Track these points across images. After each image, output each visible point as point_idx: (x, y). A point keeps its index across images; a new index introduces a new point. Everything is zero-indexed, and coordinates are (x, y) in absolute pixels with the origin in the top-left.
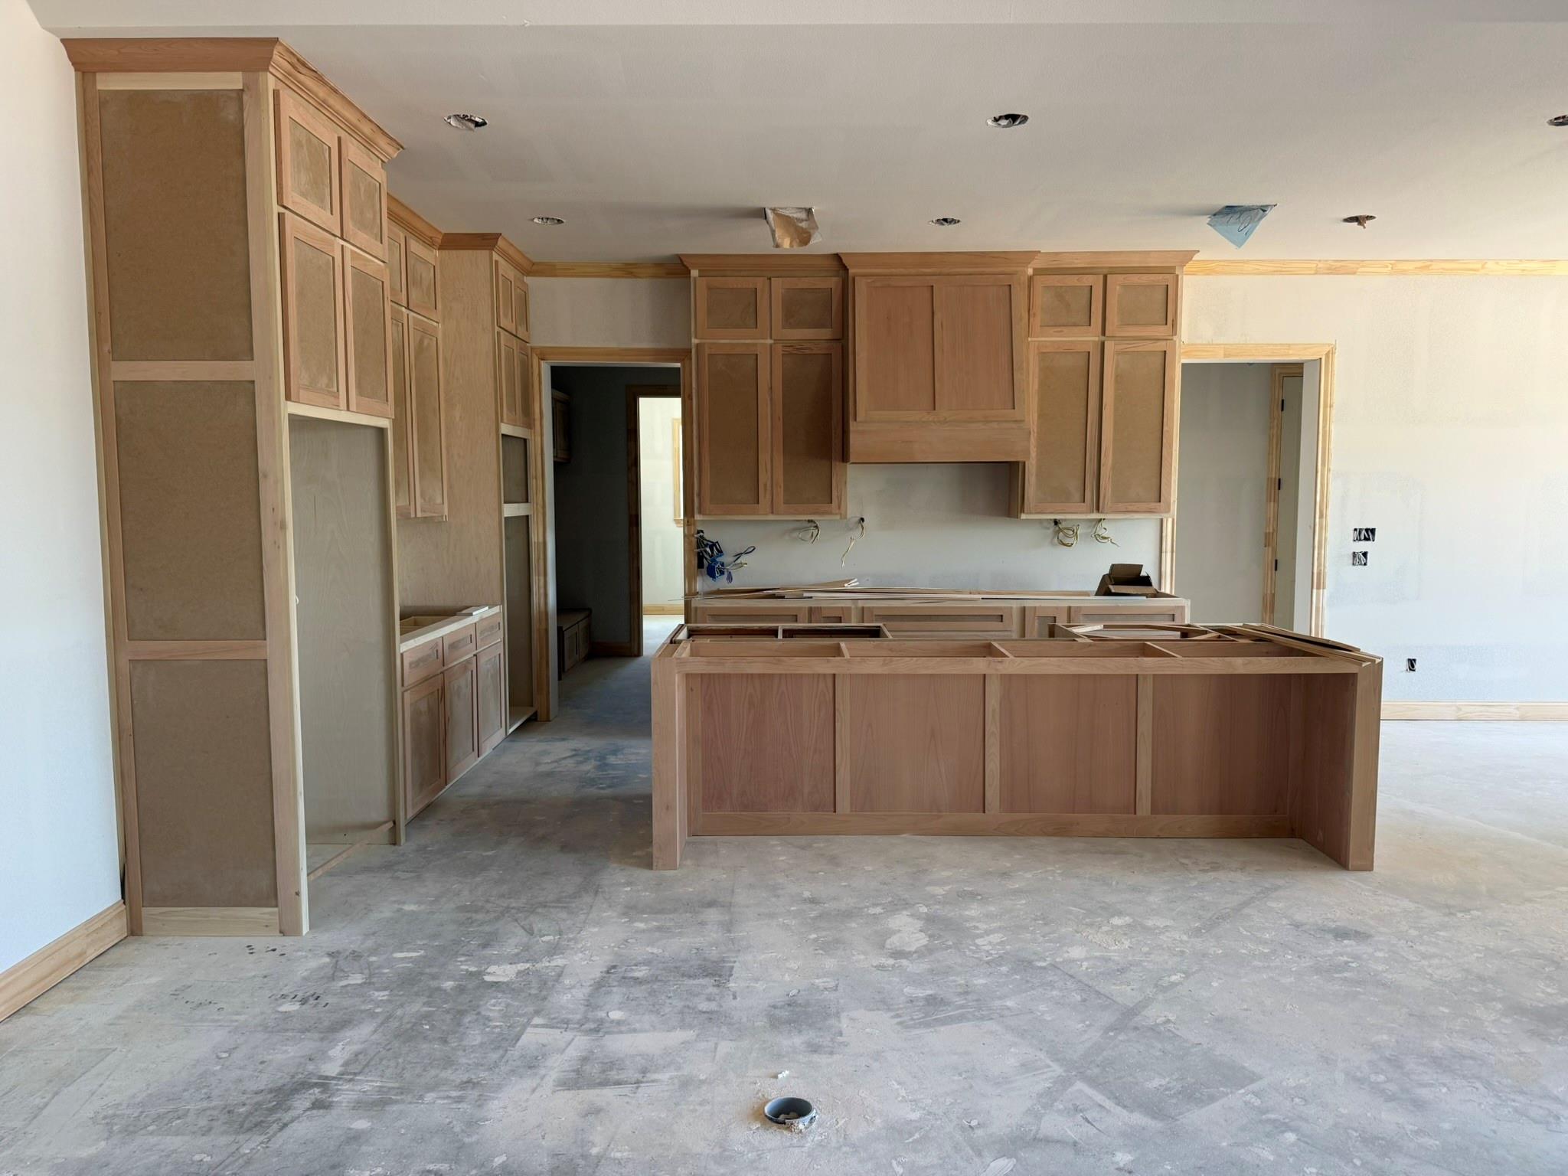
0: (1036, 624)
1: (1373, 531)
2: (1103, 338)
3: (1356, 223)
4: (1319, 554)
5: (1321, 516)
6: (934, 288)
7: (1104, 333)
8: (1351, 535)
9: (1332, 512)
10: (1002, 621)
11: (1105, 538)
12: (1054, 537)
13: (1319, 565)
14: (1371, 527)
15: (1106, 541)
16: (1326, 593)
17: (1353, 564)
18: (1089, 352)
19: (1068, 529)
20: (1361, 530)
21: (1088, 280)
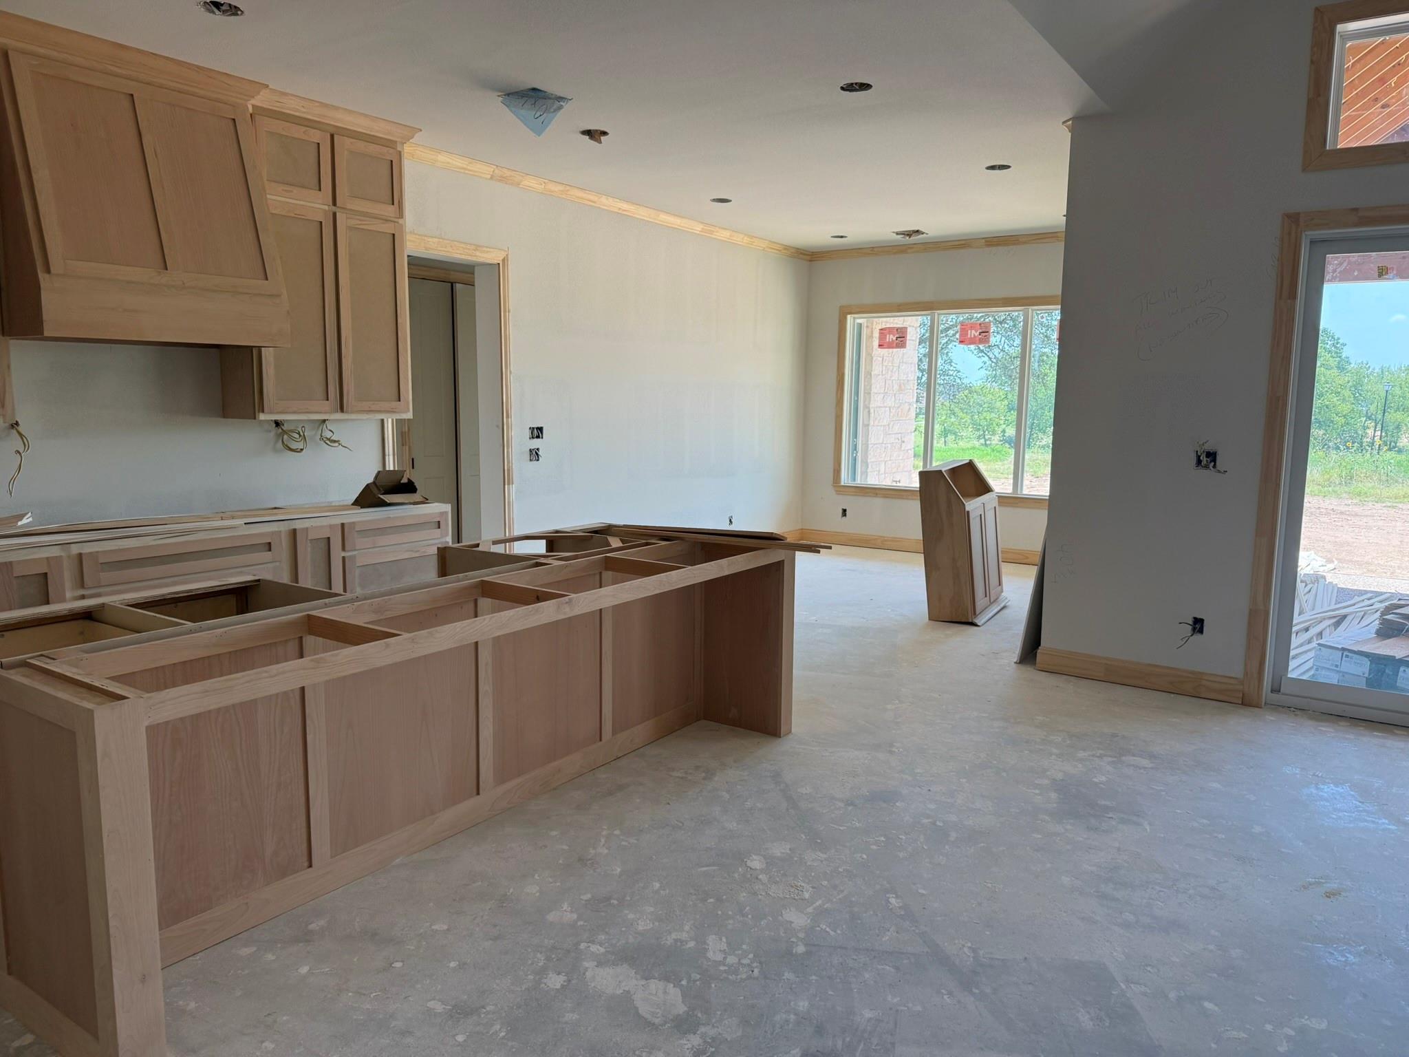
0: (309, 549)
1: (540, 429)
2: (334, 208)
3: (588, 137)
4: (508, 452)
5: (507, 417)
6: (134, 96)
7: (334, 203)
8: (528, 433)
9: (514, 412)
10: (270, 550)
11: (335, 441)
12: (276, 442)
13: (508, 462)
14: (540, 426)
15: (337, 444)
16: (514, 488)
17: (531, 460)
18: (321, 222)
19: (293, 431)
20: (534, 428)
21: (316, 136)
